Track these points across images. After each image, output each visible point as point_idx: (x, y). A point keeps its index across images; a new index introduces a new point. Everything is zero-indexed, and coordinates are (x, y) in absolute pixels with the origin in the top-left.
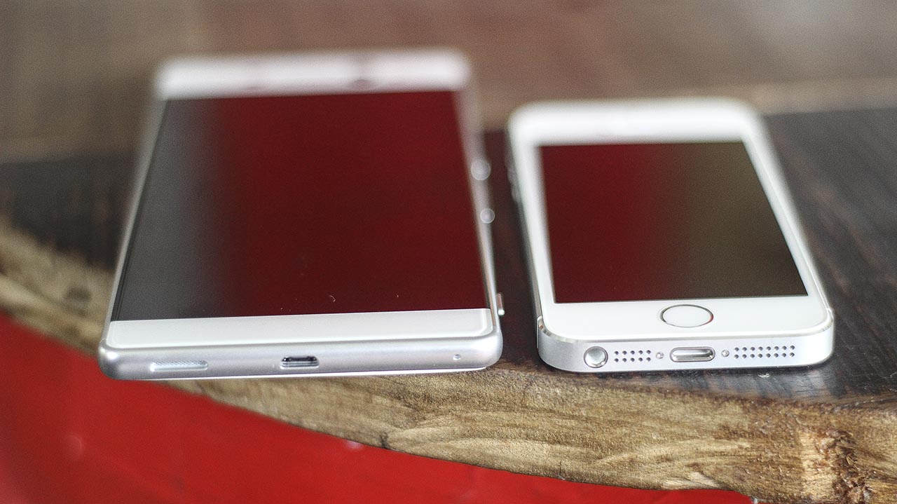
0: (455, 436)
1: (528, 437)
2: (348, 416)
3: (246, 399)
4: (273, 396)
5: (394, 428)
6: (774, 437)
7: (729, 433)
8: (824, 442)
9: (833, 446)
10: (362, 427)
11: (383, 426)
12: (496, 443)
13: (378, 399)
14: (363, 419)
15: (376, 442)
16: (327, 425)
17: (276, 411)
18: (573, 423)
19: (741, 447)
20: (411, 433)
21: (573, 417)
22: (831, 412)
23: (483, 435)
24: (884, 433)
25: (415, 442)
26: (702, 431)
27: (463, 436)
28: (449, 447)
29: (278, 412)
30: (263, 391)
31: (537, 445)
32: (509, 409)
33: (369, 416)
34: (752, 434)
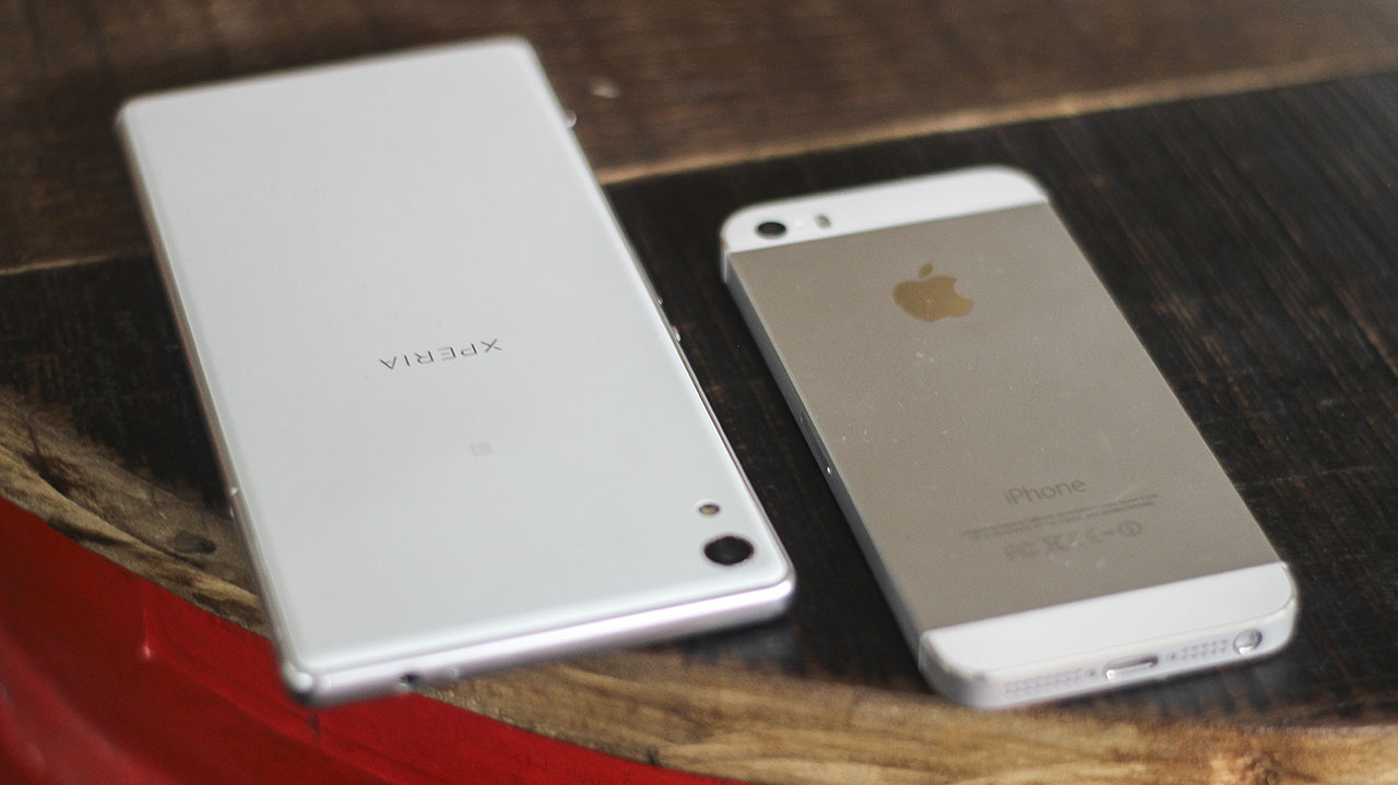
0: (752, 756)
1: (852, 760)
2: (603, 725)
3: (452, 694)
4: (492, 694)
5: (668, 743)
6: (1177, 760)
7: (1120, 757)
8: (1241, 762)
9: (1252, 766)
10: (622, 739)
11: (652, 740)
12: (807, 765)
13: (647, 711)
14: (625, 732)
15: (641, 757)
16: (572, 733)
17: (497, 711)
18: (913, 746)
19: (1133, 772)
20: (691, 750)
21: (913, 739)
22: (1254, 731)
23: (792, 756)
24: (1320, 755)
25: (696, 761)
26: (1083, 756)
27: (764, 756)
28: (743, 767)
29: (500, 711)
30: (478, 688)
31: (864, 768)
32: (829, 728)
33: (634, 727)
34: (1150, 758)
